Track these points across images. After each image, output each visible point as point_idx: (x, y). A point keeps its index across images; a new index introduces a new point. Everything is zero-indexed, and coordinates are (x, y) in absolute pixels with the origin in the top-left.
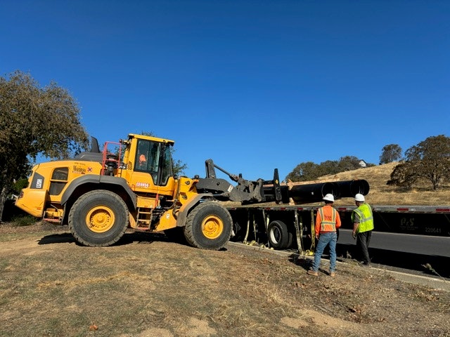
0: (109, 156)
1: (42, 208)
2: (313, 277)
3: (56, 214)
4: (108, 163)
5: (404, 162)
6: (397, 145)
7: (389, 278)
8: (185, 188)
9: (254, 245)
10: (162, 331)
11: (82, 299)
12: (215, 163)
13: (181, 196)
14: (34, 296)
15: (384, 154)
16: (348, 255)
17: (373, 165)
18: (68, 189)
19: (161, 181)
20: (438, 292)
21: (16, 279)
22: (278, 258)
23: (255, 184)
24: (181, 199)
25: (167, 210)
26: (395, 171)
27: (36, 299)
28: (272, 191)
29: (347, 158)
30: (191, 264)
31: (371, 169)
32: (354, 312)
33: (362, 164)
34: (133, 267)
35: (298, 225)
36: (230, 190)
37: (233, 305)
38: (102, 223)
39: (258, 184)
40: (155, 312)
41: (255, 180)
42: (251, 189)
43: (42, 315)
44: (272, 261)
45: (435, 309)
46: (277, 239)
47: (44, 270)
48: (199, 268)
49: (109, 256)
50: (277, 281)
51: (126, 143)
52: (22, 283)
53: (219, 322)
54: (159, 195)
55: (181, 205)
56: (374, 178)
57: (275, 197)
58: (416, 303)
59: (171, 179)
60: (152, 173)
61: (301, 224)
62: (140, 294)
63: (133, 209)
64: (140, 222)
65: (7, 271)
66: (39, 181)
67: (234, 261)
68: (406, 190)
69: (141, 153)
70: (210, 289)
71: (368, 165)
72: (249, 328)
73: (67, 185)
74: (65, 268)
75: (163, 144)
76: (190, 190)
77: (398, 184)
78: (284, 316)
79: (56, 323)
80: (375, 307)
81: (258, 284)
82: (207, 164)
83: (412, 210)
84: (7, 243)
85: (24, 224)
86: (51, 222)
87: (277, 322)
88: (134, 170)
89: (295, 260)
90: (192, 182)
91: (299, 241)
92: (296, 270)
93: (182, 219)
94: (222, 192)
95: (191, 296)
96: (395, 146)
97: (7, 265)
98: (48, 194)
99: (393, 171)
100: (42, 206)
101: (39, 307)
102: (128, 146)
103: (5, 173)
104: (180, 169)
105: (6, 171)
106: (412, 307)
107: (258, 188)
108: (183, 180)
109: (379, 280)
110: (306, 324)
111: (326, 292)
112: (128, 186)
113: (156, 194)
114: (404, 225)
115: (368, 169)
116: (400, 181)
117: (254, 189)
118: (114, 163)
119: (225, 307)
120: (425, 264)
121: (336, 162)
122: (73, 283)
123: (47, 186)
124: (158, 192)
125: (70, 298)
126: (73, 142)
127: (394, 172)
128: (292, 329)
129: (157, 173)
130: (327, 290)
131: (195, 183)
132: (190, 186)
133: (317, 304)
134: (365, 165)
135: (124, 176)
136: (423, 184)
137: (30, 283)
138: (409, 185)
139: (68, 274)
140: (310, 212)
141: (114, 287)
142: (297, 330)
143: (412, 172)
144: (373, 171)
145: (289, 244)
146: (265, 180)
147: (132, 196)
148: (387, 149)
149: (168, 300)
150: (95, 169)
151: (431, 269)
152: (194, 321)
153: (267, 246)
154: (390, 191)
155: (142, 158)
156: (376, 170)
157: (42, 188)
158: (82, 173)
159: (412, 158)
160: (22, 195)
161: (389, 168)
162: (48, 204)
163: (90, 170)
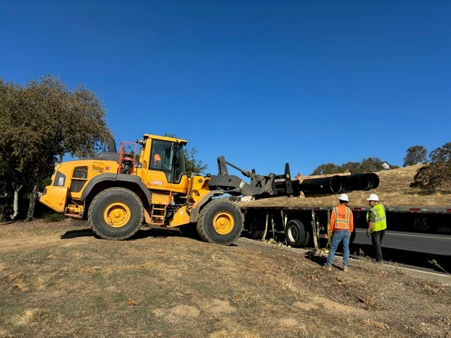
0: (125, 155)
1: (64, 204)
2: (327, 272)
3: (76, 210)
4: (124, 162)
5: (428, 164)
6: (422, 147)
7: (400, 274)
8: (197, 186)
9: (272, 243)
10: (190, 307)
11: (119, 282)
12: (226, 160)
13: (194, 193)
14: (77, 278)
15: (408, 156)
16: (361, 251)
17: (396, 167)
18: (87, 187)
19: (175, 179)
20: (445, 287)
21: (60, 265)
22: (294, 255)
23: (267, 178)
24: (194, 196)
25: (181, 207)
26: (418, 173)
27: (79, 281)
28: (283, 185)
29: (370, 159)
30: (213, 257)
31: (395, 171)
32: (363, 302)
33: (386, 165)
34: (160, 258)
35: (315, 224)
36: (241, 185)
37: (251, 291)
38: (119, 218)
39: (270, 178)
40: (182, 293)
41: (267, 175)
42: (263, 183)
43: (87, 294)
44: (289, 257)
45: (439, 301)
46: (294, 237)
47: (82, 258)
48: (220, 260)
49: (138, 248)
50: (292, 274)
51: (142, 143)
52: (65, 268)
53: (238, 303)
54: (173, 192)
55: (194, 202)
56: (397, 180)
57: (286, 191)
58: (422, 296)
59: (184, 177)
60: (166, 171)
61: (318, 223)
62: (168, 280)
63: (147, 206)
64: (154, 218)
65: (49, 259)
66: (61, 179)
67: (253, 256)
68: (430, 193)
69: (156, 153)
70: (231, 277)
71: (392, 167)
72: (265, 308)
73: (87, 183)
74: (100, 257)
75: (176, 143)
76: (202, 188)
77: (422, 186)
78: (296, 301)
79: (99, 299)
80: (383, 298)
81: (275, 275)
82: (219, 161)
83: (424, 210)
84: (42, 236)
85: (54, 220)
86: (72, 218)
87: (290, 305)
88: (149, 169)
89: (311, 257)
90: (204, 179)
91: (315, 239)
92: (312, 266)
93: (195, 215)
94: (233, 188)
95: (213, 283)
96: (421, 148)
97: (48, 254)
98: (69, 191)
99: (416, 173)
100: (64, 202)
101: (83, 288)
102: (144, 145)
103: (36, 172)
104: (201, 169)
105: (37, 170)
106: (417, 299)
107: (269, 182)
108: (196, 178)
109: (390, 275)
110: (317, 308)
111: (338, 285)
112: (143, 183)
113: (169, 191)
114: (417, 224)
115: (392, 171)
116: (424, 183)
117: (266, 183)
118: (130, 162)
119: (244, 292)
120: (431, 260)
121: (358, 164)
122: (109, 269)
123: (68, 184)
124: (172, 190)
125: (108, 281)
126: (99, 143)
127: (417, 175)
128: (304, 310)
129: (170, 172)
130: (340, 283)
131: (207, 181)
132: (202, 184)
133: (328, 294)
134: (388, 167)
135: (139, 174)
136: (448, 186)
137: (72, 268)
138: (433, 187)
139: (104, 262)
140: (327, 211)
141: (146, 273)
142: (308, 312)
143: (436, 174)
144: (397, 174)
145: (306, 243)
146: (277, 175)
147: (147, 193)
148: (412, 151)
149: (193, 285)
150: (112, 168)
151: (436, 265)
152: (217, 301)
153: (285, 244)
154: (413, 194)
155: (157, 158)
156: (400, 172)
157: (64, 185)
158: (101, 172)
159: (436, 160)
160: (46, 192)
161: (412, 170)
162: (69, 200)
163: (107, 168)
